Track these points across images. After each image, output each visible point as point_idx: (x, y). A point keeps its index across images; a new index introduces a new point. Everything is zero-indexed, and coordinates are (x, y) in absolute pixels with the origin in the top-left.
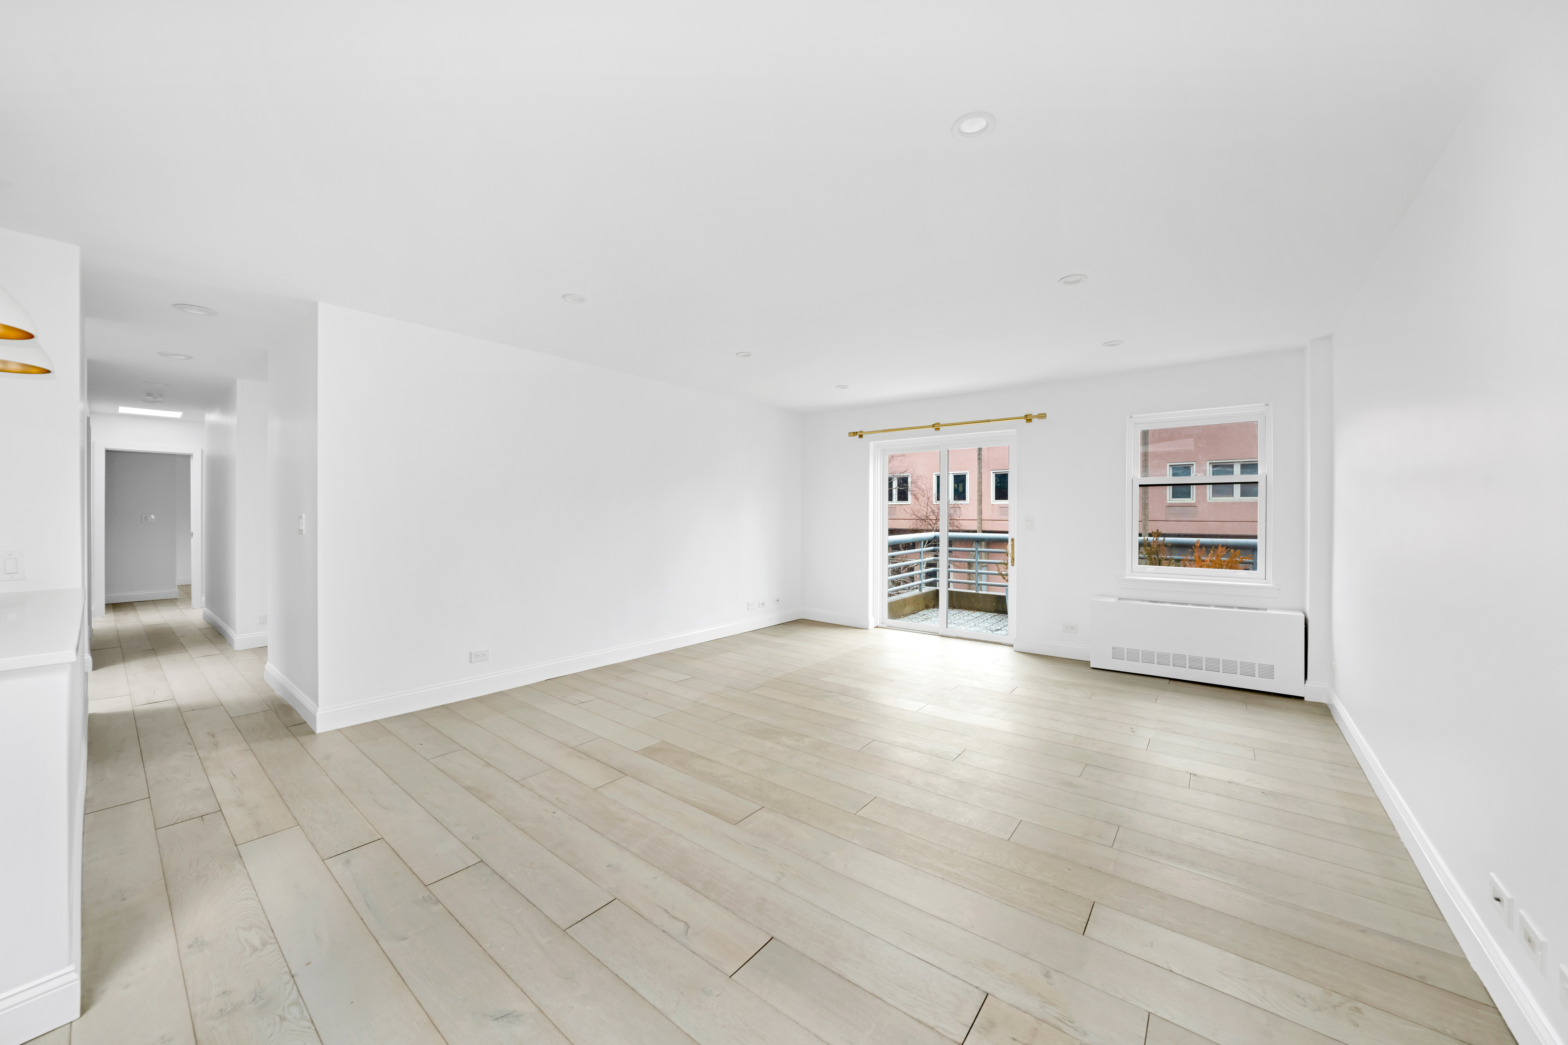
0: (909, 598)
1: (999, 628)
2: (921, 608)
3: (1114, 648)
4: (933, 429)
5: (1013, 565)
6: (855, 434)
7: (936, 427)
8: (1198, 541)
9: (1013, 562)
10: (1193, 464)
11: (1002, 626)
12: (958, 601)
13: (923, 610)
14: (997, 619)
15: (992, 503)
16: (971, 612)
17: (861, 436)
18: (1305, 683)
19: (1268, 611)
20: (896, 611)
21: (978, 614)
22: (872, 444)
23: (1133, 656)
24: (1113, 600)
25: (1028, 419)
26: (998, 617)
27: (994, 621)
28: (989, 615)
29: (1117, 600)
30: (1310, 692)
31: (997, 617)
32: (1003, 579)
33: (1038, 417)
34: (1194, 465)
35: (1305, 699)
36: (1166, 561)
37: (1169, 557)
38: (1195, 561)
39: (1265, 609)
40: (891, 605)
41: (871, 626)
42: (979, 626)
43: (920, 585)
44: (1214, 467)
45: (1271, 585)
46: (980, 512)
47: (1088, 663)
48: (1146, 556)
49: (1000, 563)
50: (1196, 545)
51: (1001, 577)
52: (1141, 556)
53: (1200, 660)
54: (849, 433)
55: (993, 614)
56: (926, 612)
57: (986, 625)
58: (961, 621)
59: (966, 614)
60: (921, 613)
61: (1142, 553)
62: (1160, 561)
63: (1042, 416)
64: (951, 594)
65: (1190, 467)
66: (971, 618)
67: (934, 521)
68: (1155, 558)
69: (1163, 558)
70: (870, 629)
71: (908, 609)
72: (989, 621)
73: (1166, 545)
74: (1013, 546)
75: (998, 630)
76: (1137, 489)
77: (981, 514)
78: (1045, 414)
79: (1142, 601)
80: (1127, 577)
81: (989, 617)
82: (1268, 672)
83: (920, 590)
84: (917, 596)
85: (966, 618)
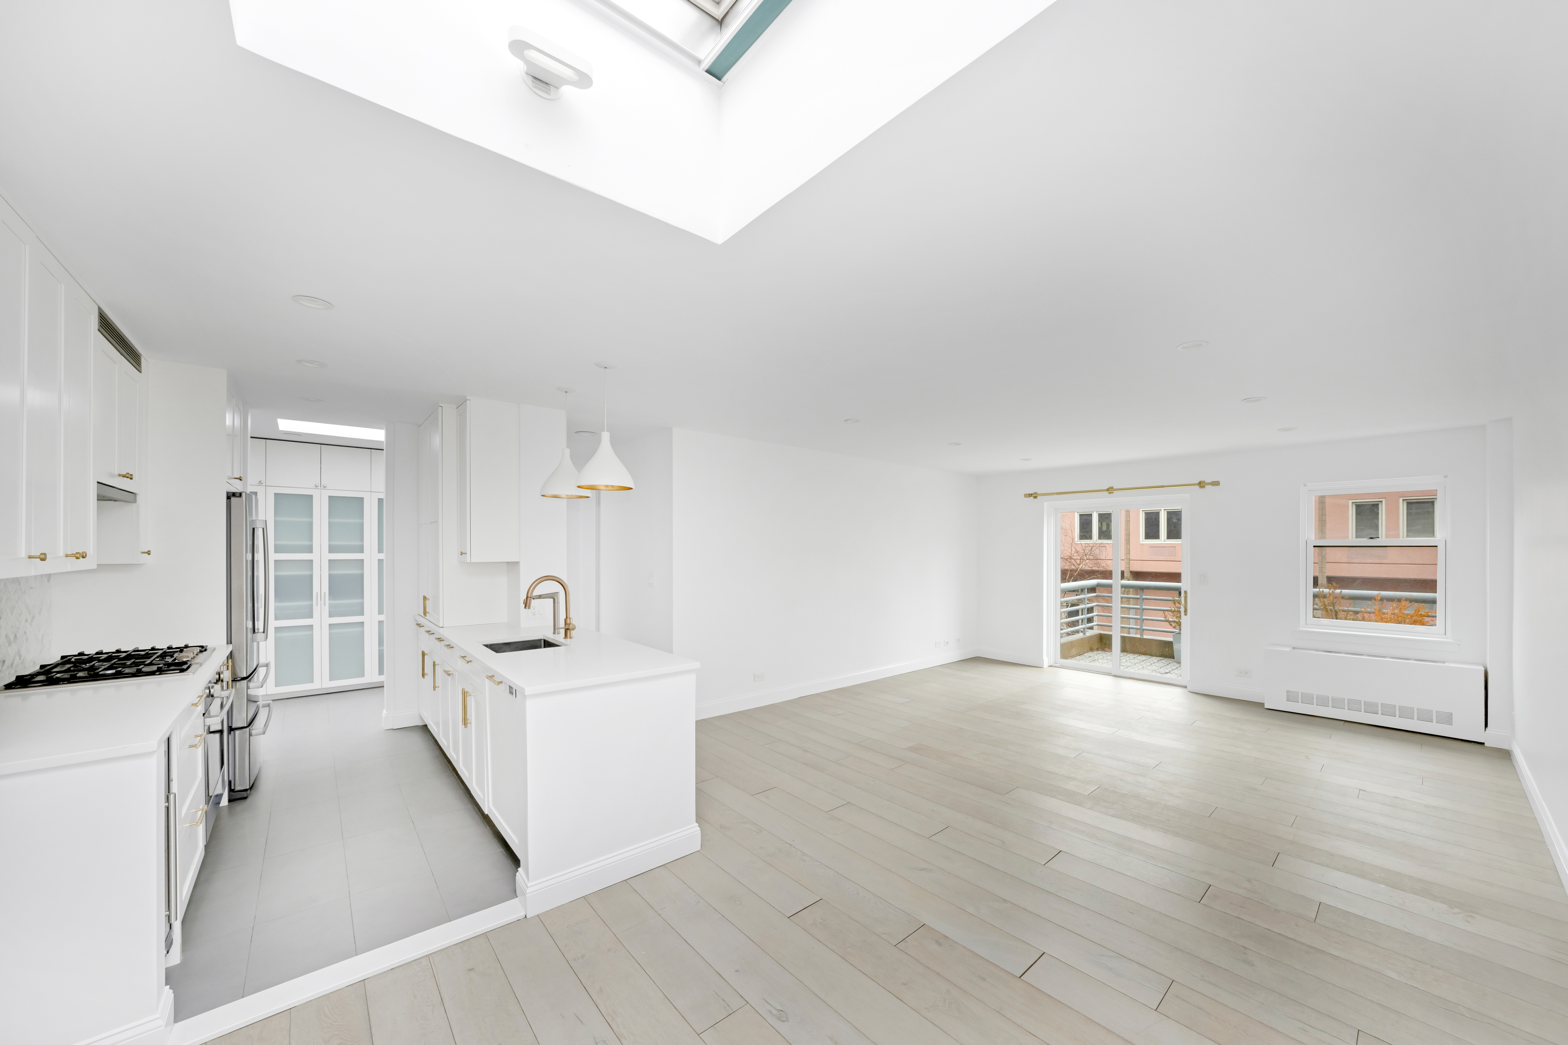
0: (1076, 641)
1: (1167, 671)
2: (1085, 651)
3: (1288, 692)
4: (1107, 493)
5: (1186, 614)
6: (1030, 495)
7: (1110, 490)
8: (1378, 595)
9: (1186, 611)
10: (1382, 501)
11: (1171, 670)
12: (1131, 646)
13: (1088, 652)
14: (1164, 663)
15: (1141, 543)
16: (1137, 655)
17: (1035, 497)
18: (1485, 730)
19: (1447, 664)
20: (1068, 651)
21: (1143, 657)
22: (1046, 504)
23: (1307, 699)
24: (1288, 649)
25: (1201, 484)
26: (1165, 661)
27: (1162, 665)
28: (1155, 659)
29: (1291, 649)
30: (1490, 738)
31: (1163, 661)
32: (1170, 626)
33: (1212, 485)
34: (1384, 502)
35: (1486, 745)
36: (1343, 613)
37: (1346, 608)
38: (1374, 613)
39: (1444, 662)
40: (1063, 646)
41: (1046, 665)
42: (1147, 669)
43: (1084, 629)
44: (1408, 504)
45: (1450, 640)
46: (1128, 552)
47: (1263, 704)
48: (1321, 607)
49: (1167, 611)
50: (1376, 598)
51: (1167, 623)
52: (1316, 607)
53: (1376, 705)
54: (1025, 494)
55: (1159, 658)
56: (1090, 654)
57: (1154, 668)
58: (1129, 664)
59: (1132, 657)
60: (1087, 655)
61: (1317, 604)
62: (1336, 613)
63: (1216, 484)
64: (1123, 639)
65: (1378, 504)
66: (1137, 661)
67: (1078, 562)
68: (1331, 610)
69: (1340, 610)
70: (1044, 667)
71: (1074, 651)
72: (1156, 664)
73: (1343, 598)
74: (1186, 597)
75: (1168, 673)
76: (1311, 550)
77: (1129, 554)
78: (1219, 482)
79: (1317, 650)
80: (1301, 629)
81: (1156, 660)
82: (1448, 719)
83: (1084, 634)
84: (1082, 639)
85: (1132, 661)
